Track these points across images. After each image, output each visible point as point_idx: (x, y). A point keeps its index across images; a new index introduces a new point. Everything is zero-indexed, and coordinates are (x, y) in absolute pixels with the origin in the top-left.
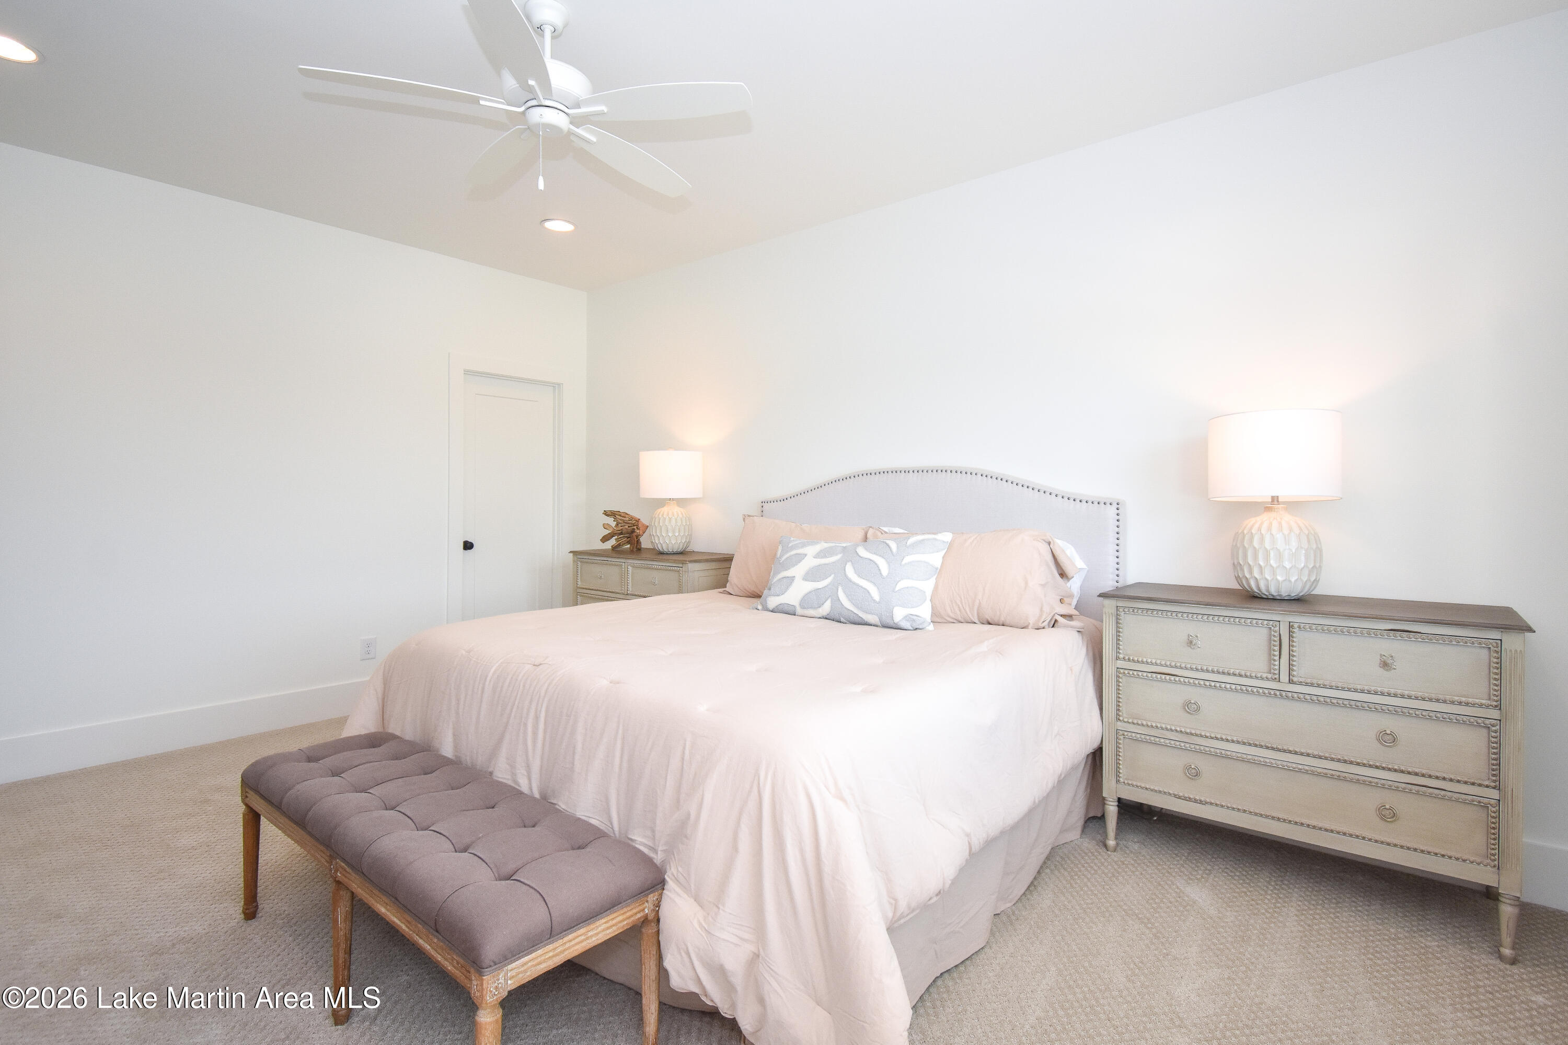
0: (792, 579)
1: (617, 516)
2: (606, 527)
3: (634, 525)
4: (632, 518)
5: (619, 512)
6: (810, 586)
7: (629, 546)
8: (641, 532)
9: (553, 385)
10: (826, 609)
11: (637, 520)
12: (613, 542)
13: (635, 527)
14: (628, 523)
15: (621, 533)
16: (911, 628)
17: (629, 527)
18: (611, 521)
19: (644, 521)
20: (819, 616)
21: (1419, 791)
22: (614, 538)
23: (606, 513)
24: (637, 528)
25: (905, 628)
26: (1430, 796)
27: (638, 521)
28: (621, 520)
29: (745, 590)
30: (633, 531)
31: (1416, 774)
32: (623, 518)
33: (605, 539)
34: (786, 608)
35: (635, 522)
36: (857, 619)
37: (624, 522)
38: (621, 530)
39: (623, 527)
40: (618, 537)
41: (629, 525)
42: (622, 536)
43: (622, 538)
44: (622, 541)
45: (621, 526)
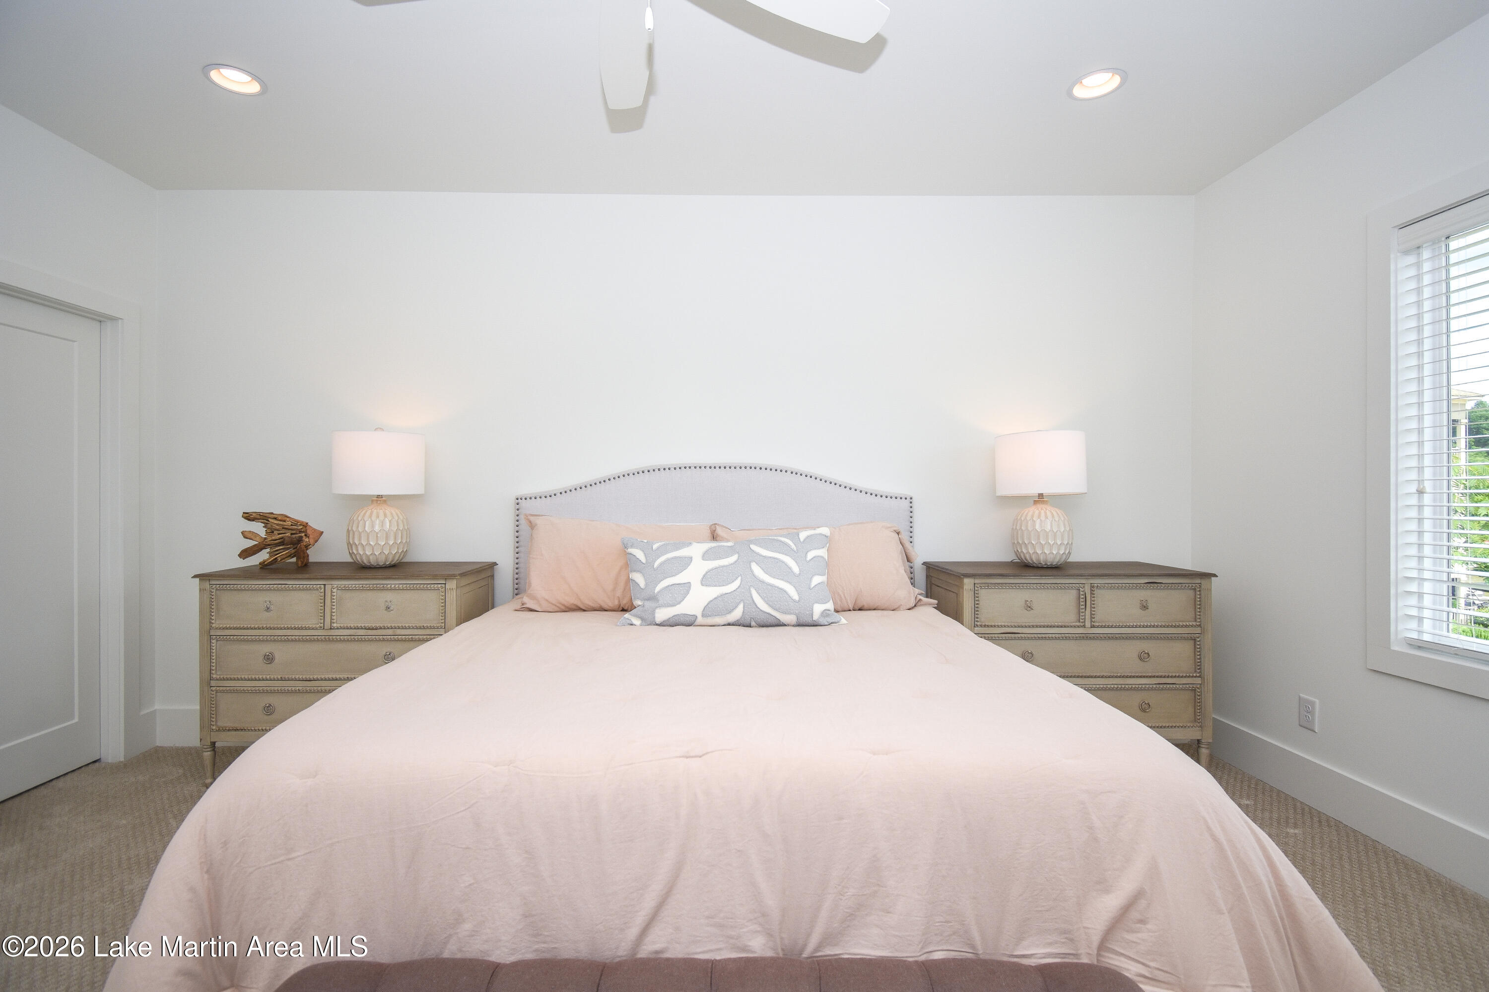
0: (687, 586)
1: (269, 519)
2: (249, 535)
3: (300, 532)
4: (296, 522)
5: (272, 513)
6: (713, 592)
7: (294, 560)
8: (312, 541)
9: (98, 318)
10: (737, 614)
11: (304, 524)
12: (264, 556)
13: (303, 534)
14: (289, 529)
15: (282, 543)
16: (826, 623)
17: (292, 534)
18: (259, 529)
19: (314, 524)
20: (723, 623)
21: (1160, 688)
22: (268, 550)
23: (248, 517)
24: (306, 535)
25: (822, 624)
26: (1169, 689)
27: (306, 525)
28: (277, 525)
29: (561, 603)
30: (300, 540)
31: (1161, 677)
32: (281, 523)
33: (245, 554)
34: (682, 620)
35: (301, 527)
36: (771, 621)
37: (283, 528)
38: (280, 539)
39: (283, 535)
40: (274, 550)
41: (293, 532)
42: (281, 547)
43: (282, 551)
44: (280, 554)
45: (279, 534)
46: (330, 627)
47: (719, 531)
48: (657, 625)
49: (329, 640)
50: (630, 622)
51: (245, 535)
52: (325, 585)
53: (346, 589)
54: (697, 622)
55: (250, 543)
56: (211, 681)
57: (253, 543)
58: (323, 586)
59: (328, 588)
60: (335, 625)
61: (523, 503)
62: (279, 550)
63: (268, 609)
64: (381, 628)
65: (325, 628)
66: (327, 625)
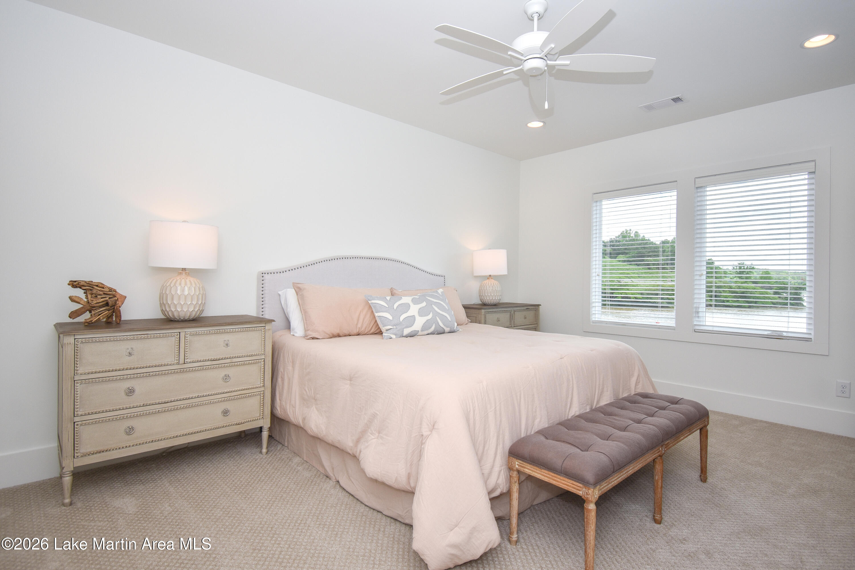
37: (104, 294)
38: (102, 302)
39: (104, 299)
40: (99, 311)
41: (110, 297)
42: (104, 309)
43: (104, 311)
44: (103, 314)
45: (102, 298)
46: (184, 363)
47: (394, 291)
48: (405, 337)
49: (182, 371)
50: (390, 337)
51: (72, 299)
52: (180, 332)
53: (196, 334)
54: (420, 333)
55: (76, 307)
56: (75, 418)
57: (79, 306)
58: (179, 333)
59: (182, 335)
60: (188, 360)
61: (266, 276)
62: (102, 311)
63: (130, 354)
64: (222, 359)
65: (180, 363)
66: (182, 361)
